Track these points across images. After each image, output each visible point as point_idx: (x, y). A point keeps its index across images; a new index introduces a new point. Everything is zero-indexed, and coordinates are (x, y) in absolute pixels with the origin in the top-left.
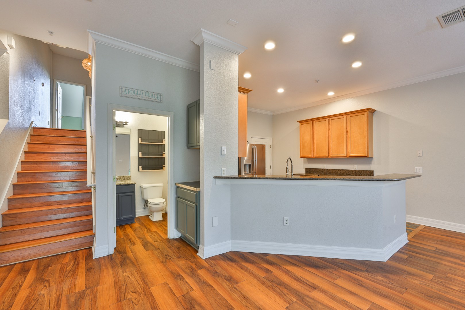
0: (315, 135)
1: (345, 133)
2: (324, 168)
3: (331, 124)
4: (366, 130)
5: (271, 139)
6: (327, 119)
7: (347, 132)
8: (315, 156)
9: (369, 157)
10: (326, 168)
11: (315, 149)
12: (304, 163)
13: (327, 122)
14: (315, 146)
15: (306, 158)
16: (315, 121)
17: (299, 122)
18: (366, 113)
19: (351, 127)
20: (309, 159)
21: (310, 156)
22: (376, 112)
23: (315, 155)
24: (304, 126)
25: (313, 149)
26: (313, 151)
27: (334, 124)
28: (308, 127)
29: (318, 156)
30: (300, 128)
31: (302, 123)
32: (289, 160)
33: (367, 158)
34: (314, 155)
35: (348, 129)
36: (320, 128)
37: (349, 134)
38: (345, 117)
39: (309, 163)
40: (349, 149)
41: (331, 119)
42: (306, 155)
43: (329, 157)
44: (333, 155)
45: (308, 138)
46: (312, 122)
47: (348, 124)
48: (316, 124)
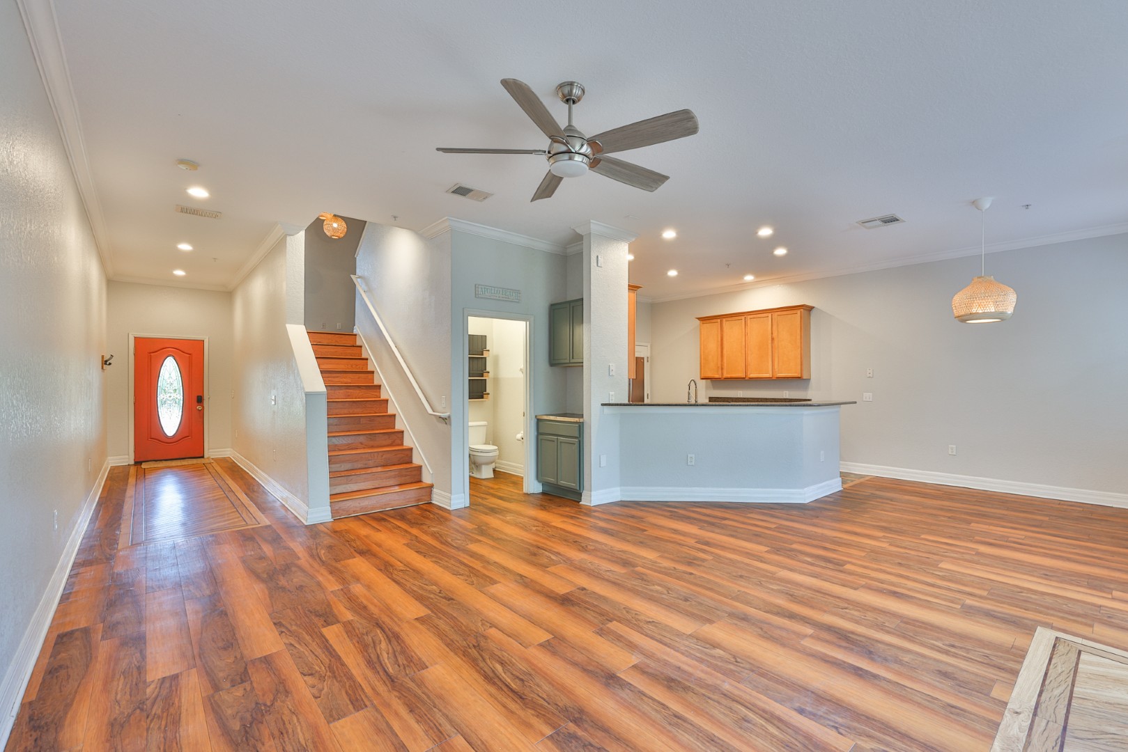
0: (725, 342)
1: (770, 342)
2: (739, 397)
3: (749, 325)
4: (799, 337)
5: (649, 346)
6: (743, 318)
7: (773, 339)
8: (724, 377)
9: (804, 378)
10: (741, 396)
11: (725, 365)
12: (707, 388)
13: (744, 323)
14: (725, 360)
15: (709, 381)
16: (724, 320)
17: (698, 319)
18: (799, 312)
19: (778, 331)
20: (715, 381)
21: (717, 376)
22: (814, 310)
23: (726, 375)
24: (707, 326)
25: (722, 365)
26: (722, 369)
27: (755, 326)
28: (713, 328)
29: (729, 376)
30: (700, 329)
31: (705, 322)
32: (693, 383)
33: (799, 381)
34: (722, 374)
35: (775, 335)
36: (733, 332)
37: (776, 342)
38: (770, 315)
39: (715, 387)
40: (776, 366)
41: (749, 317)
42: (710, 375)
43: (747, 378)
44: (752, 376)
45: (713, 346)
46: (719, 320)
47: (775, 327)
48: (726, 324)
